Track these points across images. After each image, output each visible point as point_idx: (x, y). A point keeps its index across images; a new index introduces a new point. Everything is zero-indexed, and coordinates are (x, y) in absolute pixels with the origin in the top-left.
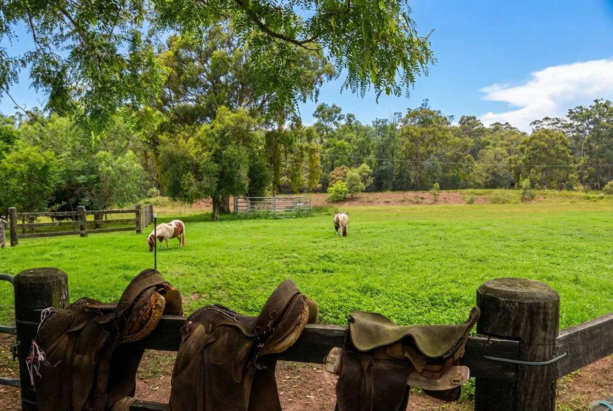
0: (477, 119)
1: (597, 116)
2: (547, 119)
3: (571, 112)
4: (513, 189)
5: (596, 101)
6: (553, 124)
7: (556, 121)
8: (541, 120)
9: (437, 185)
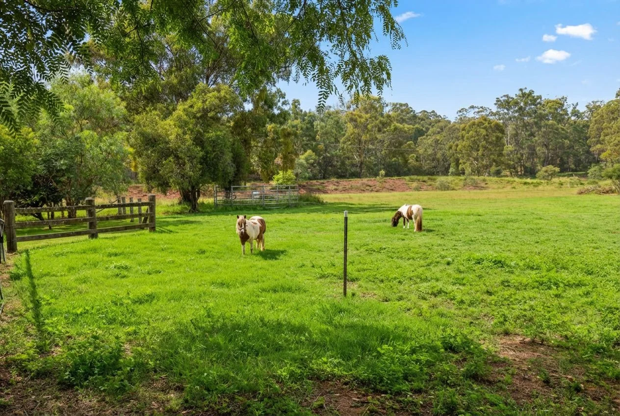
0: (409, 106)
1: (522, 104)
2: (472, 107)
3: (498, 100)
4: (448, 175)
5: (521, 90)
6: (479, 112)
7: (481, 109)
8: (467, 108)
9: (383, 172)
